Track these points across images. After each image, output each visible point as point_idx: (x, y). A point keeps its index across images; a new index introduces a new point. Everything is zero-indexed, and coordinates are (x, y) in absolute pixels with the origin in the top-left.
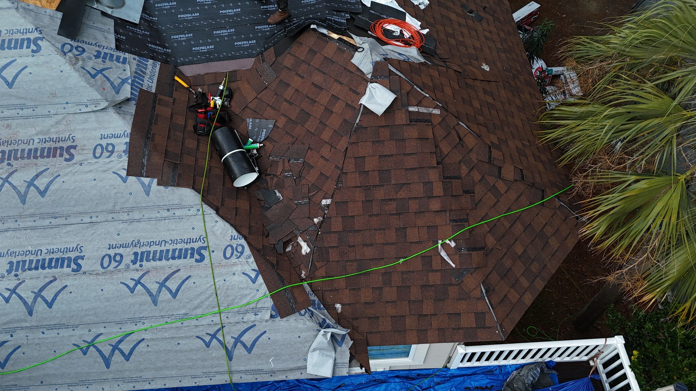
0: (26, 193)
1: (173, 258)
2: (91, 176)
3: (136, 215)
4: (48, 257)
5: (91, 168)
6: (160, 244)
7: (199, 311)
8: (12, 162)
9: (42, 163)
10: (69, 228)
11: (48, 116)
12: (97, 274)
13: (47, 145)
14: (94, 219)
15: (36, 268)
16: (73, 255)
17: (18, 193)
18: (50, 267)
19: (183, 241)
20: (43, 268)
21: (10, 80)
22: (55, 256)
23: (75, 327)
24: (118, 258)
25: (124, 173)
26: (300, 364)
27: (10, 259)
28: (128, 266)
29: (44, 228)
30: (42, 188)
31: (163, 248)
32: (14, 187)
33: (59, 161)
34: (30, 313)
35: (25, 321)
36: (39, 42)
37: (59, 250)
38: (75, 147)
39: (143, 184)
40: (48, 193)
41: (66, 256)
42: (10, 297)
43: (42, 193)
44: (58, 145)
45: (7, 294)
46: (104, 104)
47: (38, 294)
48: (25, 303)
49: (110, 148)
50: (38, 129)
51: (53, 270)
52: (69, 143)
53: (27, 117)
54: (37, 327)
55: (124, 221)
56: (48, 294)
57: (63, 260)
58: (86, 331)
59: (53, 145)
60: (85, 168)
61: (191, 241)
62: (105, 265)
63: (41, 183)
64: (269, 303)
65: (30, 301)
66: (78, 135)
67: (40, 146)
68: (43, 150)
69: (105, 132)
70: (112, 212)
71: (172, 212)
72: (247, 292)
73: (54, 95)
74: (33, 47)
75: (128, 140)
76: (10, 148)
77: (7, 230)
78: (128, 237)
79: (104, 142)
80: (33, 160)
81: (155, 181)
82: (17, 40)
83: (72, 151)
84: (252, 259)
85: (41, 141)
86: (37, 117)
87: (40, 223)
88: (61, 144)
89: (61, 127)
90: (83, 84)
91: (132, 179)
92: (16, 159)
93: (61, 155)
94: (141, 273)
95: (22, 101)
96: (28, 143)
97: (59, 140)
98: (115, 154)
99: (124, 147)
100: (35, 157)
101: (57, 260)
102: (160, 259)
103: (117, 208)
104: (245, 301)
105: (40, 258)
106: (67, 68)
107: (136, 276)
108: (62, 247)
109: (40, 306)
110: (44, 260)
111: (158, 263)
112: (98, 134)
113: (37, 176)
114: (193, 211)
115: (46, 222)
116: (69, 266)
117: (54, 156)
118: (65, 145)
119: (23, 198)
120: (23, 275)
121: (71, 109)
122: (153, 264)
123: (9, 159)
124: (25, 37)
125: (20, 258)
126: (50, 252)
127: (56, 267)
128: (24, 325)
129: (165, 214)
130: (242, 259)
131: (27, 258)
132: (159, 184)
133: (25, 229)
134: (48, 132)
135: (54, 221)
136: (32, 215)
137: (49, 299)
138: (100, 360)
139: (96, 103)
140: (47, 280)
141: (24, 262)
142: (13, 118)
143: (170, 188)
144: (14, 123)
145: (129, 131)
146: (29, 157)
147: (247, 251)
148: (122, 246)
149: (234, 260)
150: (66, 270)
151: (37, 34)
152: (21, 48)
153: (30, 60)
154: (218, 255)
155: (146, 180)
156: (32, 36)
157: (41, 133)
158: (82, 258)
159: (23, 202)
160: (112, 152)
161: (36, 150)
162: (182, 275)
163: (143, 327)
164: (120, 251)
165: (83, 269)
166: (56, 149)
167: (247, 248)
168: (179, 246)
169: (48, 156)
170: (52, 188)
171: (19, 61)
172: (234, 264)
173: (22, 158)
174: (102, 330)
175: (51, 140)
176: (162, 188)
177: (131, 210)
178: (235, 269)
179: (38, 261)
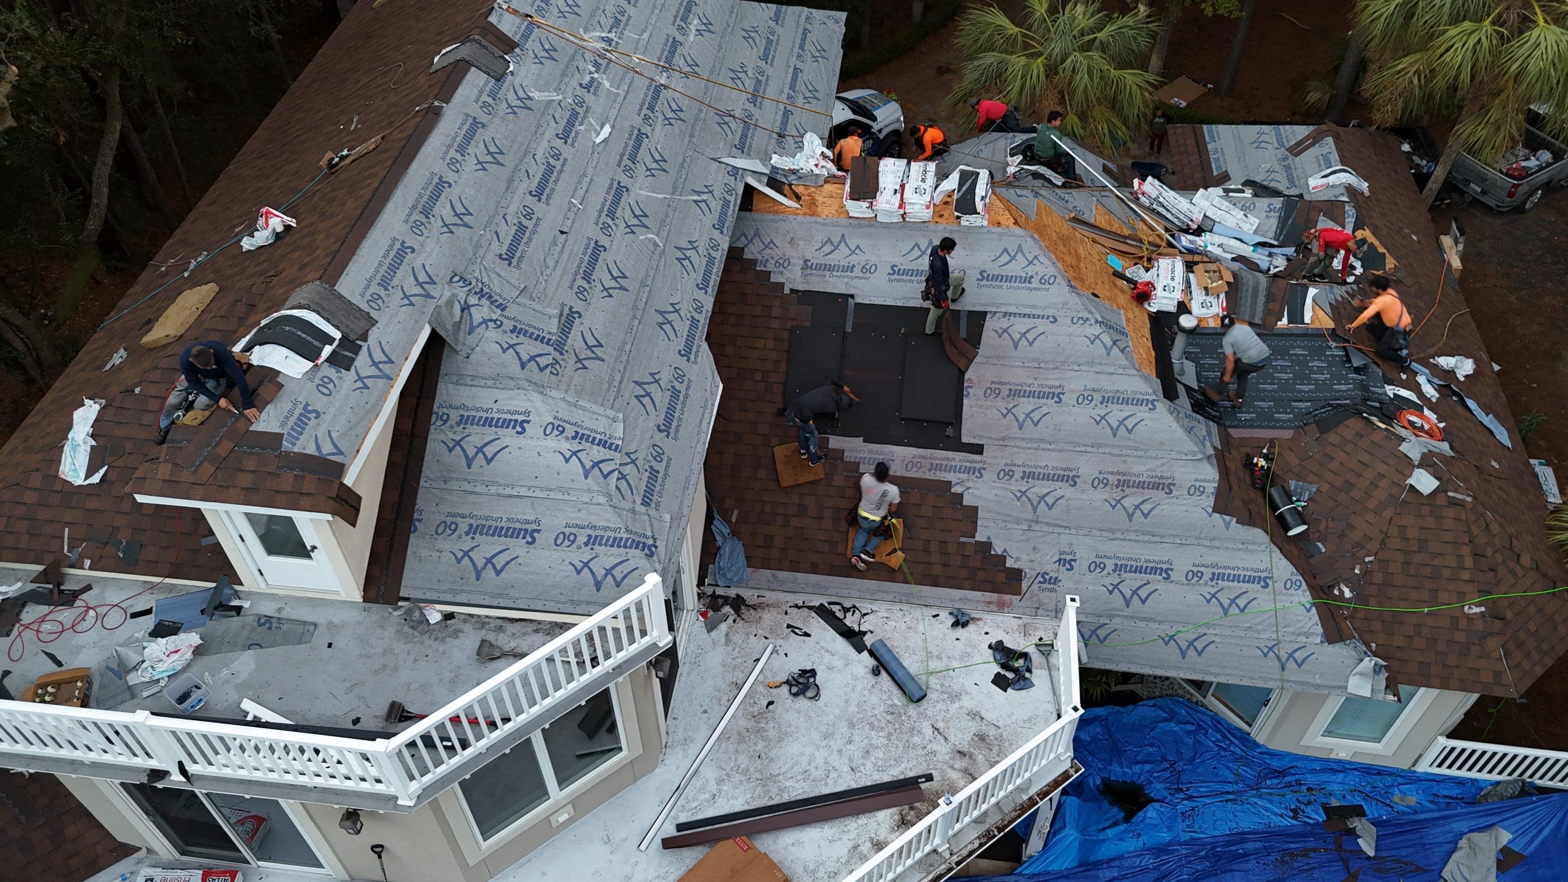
0: (1133, 514)
1: (1244, 582)
2: (1184, 508)
3: (1217, 544)
4: (1145, 565)
5: (1185, 502)
6: (1234, 569)
7: (1260, 627)
8: (1125, 488)
9: (1148, 493)
10: (1163, 545)
11: (1157, 458)
12: (1182, 584)
13: (1153, 480)
14: (1183, 542)
15: (1135, 572)
16: (1164, 566)
17: (1127, 512)
18: (1146, 573)
19: (1252, 570)
20: (1140, 573)
21: (1130, 427)
22: (1151, 565)
23: (1161, 622)
24: (1199, 574)
25: (1210, 510)
26: (1342, 684)
27: (1116, 561)
28: (1206, 583)
29: (1144, 542)
30: (1146, 512)
31: (1236, 572)
32: (1124, 508)
33: (1161, 494)
34: (1128, 606)
35: (1123, 611)
36: (1156, 403)
37: (1154, 561)
38: (1174, 485)
39: (1224, 520)
40: (1150, 516)
41: (1159, 566)
42: (1113, 590)
43: (1146, 516)
44: (1161, 481)
45: (1111, 588)
46: (1200, 456)
47: (1135, 592)
48: (1124, 597)
49: (1201, 489)
50: (1148, 467)
51: (1148, 576)
52: (1170, 481)
53: (1140, 457)
54: (1132, 617)
55: (1206, 547)
56: (1143, 593)
57: (1157, 569)
58: (1169, 627)
59: (1158, 481)
60: (1180, 501)
61: (1258, 570)
62: (1189, 578)
63: (1146, 508)
64: (1320, 630)
65: (1128, 596)
66: (1177, 476)
67: (1147, 480)
68: (1149, 483)
69: (1200, 477)
70: (1197, 538)
71: (1246, 545)
72: (1301, 618)
73: (1162, 444)
74: (1150, 406)
75: (1216, 485)
76: (1124, 478)
77: (1115, 539)
78: (1209, 560)
79: (1197, 484)
80: (1141, 490)
81: (1235, 519)
82: (1138, 399)
83: (1172, 487)
84: (1308, 593)
85: (1148, 476)
86: (1148, 458)
87: (1141, 538)
88: (1163, 481)
89: (1165, 468)
90: (1186, 438)
91: (1216, 515)
92: (1128, 487)
93: (1163, 489)
94: (1216, 589)
95: (1137, 445)
96: (1139, 476)
97: (1162, 477)
98: (1205, 495)
99: (1213, 490)
100: (1143, 488)
101: (1152, 568)
102: (1233, 581)
103: (1202, 536)
104: (1299, 626)
105: (1139, 564)
106: (1175, 425)
107: (1213, 591)
108: (1157, 559)
109: (1136, 601)
110: (1142, 567)
111: (1231, 583)
112: (1193, 477)
113: (1143, 502)
114: (1263, 548)
115: (1146, 538)
116: (1160, 574)
117: (1157, 489)
118: (1167, 482)
119: (1130, 517)
120: (1124, 576)
121: (1174, 455)
122: (1226, 583)
123: (1123, 486)
124: (1145, 397)
125: (1123, 562)
126: (1148, 561)
127: (1150, 573)
128: (1121, 613)
129: (1240, 546)
130: (1299, 592)
131: (1129, 563)
132: (1237, 522)
133: (1130, 540)
134: (1154, 470)
135: (1153, 539)
136: (1137, 531)
137: (1143, 598)
138: (1178, 651)
139: (1194, 454)
140: (1143, 582)
141: (1126, 566)
142: (1129, 456)
143: (1246, 527)
144: (1129, 460)
145: (1217, 478)
146: (1138, 487)
147: (1304, 586)
148: (1203, 566)
149: (1292, 591)
150: (1158, 577)
151: (1154, 397)
152: (1141, 405)
153: (1147, 415)
154: (1279, 585)
155: (1227, 518)
156: (1151, 398)
157: (1150, 470)
158: (1172, 570)
159: (1130, 520)
160: (1203, 492)
161: (1144, 482)
162: (1250, 596)
163: (1213, 632)
164: (1202, 569)
165: (1172, 578)
166: (1159, 484)
167: (1304, 583)
168: (1249, 573)
169: (1153, 489)
170: (1153, 512)
171: (1138, 414)
172: (1293, 595)
173: (1133, 487)
174: (1182, 629)
175: (1156, 476)
176: (1239, 526)
177: (1213, 539)
178: (1292, 598)
179: (1137, 567)
